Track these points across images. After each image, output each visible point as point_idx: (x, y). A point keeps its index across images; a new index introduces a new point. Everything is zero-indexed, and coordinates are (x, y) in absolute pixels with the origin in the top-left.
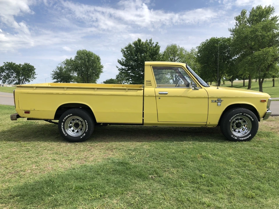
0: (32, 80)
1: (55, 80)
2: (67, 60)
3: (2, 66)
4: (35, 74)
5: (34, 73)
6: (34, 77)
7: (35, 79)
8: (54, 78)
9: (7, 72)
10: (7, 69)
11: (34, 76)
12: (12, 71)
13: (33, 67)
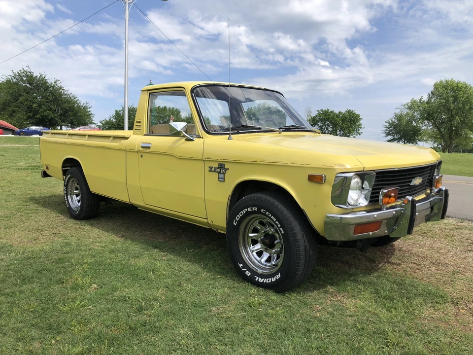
0: (354, 137)
1: (390, 137)
2: (414, 102)
3: (315, 116)
4: (361, 128)
5: (360, 125)
6: (359, 132)
7: (360, 135)
8: (388, 134)
9: (321, 124)
10: (321, 120)
11: (359, 130)
12: (328, 123)
13: (358, 116)
